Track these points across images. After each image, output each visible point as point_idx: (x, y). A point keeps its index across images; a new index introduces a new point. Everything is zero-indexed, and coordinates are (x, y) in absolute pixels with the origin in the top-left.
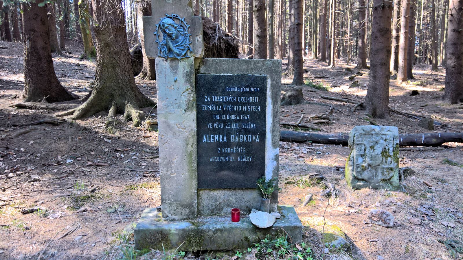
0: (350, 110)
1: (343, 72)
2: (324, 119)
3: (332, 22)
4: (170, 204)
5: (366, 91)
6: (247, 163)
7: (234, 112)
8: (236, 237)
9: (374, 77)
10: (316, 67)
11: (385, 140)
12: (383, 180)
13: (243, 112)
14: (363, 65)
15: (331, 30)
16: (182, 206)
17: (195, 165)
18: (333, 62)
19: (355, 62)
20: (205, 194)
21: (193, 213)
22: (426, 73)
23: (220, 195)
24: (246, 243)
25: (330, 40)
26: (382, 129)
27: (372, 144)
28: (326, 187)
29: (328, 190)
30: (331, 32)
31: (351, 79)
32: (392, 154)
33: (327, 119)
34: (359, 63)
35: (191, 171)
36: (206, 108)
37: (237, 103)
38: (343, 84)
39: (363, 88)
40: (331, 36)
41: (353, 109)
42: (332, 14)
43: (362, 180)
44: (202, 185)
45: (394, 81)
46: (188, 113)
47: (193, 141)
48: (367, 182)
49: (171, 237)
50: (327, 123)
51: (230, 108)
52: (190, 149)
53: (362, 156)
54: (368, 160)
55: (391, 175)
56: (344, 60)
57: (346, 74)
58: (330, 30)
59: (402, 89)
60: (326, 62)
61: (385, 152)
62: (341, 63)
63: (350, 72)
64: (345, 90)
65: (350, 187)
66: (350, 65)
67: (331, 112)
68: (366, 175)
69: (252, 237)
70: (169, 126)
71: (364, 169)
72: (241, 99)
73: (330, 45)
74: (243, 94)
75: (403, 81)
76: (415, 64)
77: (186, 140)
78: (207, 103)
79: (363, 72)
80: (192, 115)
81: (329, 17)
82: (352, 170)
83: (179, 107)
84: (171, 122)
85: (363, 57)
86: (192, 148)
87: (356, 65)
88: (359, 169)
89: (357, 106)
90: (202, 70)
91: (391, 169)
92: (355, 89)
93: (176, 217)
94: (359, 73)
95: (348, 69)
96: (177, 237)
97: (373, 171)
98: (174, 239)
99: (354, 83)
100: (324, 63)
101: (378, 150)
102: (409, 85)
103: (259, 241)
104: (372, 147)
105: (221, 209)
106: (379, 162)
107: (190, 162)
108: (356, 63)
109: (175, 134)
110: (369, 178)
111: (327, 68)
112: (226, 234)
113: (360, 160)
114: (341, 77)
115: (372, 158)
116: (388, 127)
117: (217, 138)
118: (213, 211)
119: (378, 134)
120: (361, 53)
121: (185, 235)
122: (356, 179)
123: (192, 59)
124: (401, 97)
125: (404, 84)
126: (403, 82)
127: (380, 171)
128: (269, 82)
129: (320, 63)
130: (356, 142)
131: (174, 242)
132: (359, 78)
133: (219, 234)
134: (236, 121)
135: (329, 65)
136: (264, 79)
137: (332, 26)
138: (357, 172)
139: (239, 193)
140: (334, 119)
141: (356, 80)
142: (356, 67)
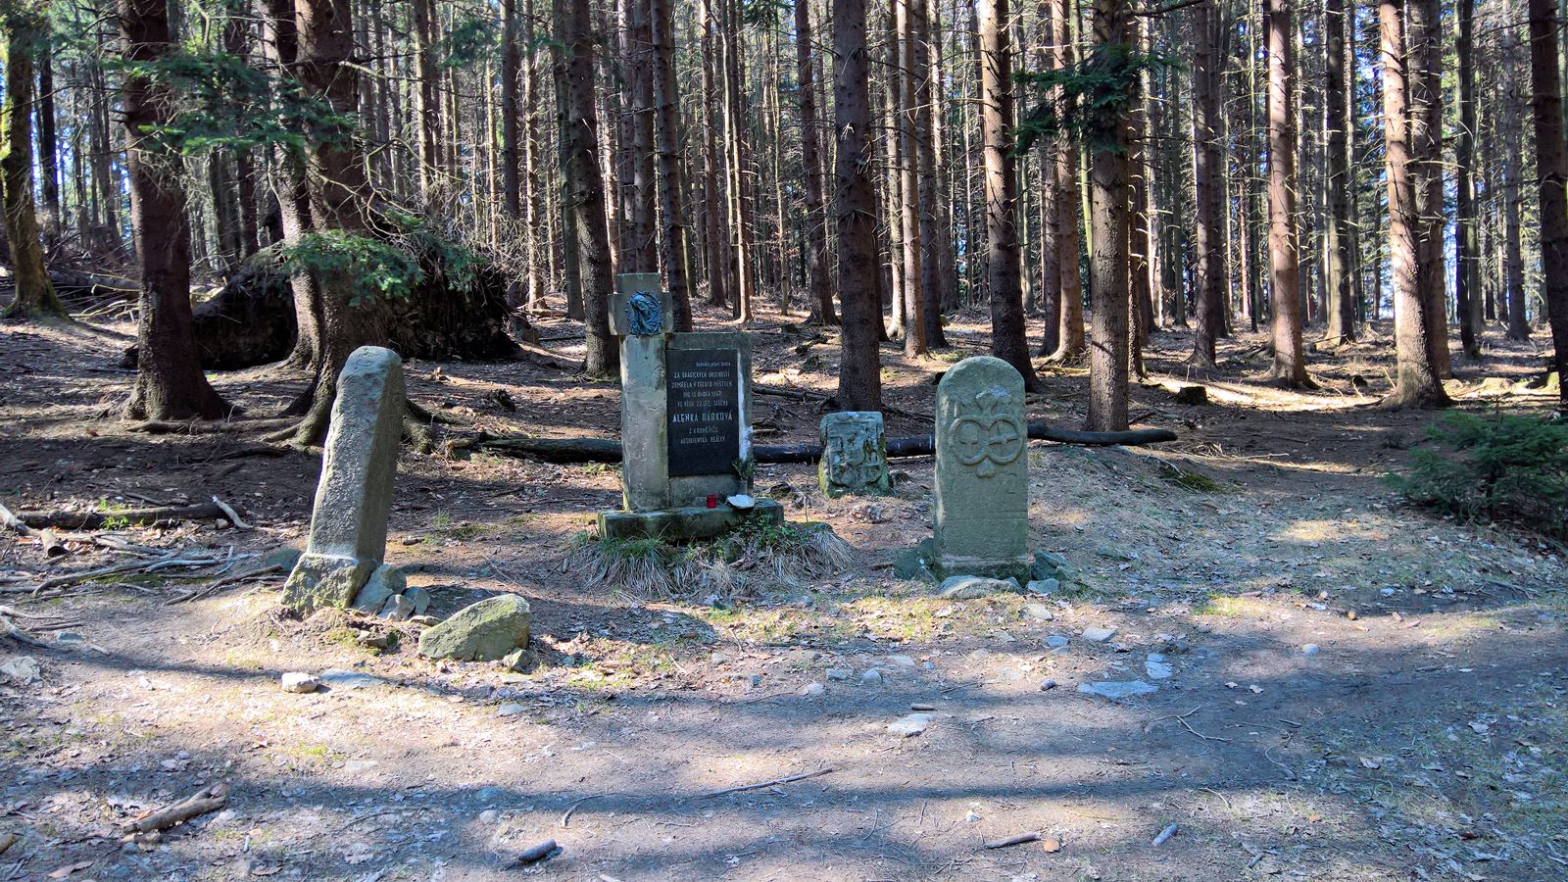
0: (811, 412)
1: (779, 336)
2: (767, 426)
3: (734, 201)
4: (640, 493)
5: (837, 380)
6: (721, 443)
7: (705, 389)
8: (717, 523)
9: (851, 347)
10: (703, 323)
11: (867, 430)
12: (869, 484)
13: (714, 389)
14: (824, 316)
15: (734, 220)
16: (653, 494)
17: (666, 448)
18: (747, 309)
19: (803, 306)
20: (677, 482)
21: (664, 502)
22: (983, 331)
23: (691, 482)
24: (727, 529)
25: (735, 249)
26: (861, 416)
27: (850, 436)
28: (796, 496)
29: (799, 500)
30: (735, 227)
31: (802, 352)
32: (876, 448)
33: (772, 427)
34: (815, 312)
35: (662, 456)
36: (676, 385)
37: (708, 379)
38: (786, 366)
39: (831, 372)
40: (737, 235)
41: (816, 409)
42: (733, 177)
43: (842, 486)
44: (672, 474)
45: (901, 353)
46: (659, 391)
47: (664, 421)
48: (848, 488)
49: (647, 526)
50: (774, 434)
51: (701, 384)
52: (661, 430)
53: (839, 453)
54: (846, 457)
55: (878, 475)
56: (773, 301)
57: (788, 341)
58: (730, 221)
59: (917, 370)
60: (726, 308)
61: (867, 446)
62: (766, 309)
63: (794, 335)
64: (791, 378)
65: (826, 495)
66: (792, 315)
67: (778, 416)
68: (846, 478)
69: (732, 521)
70: (639, 406)
71: (843, 470)
72: (711, 375)
73: (735, 261)
74: (715, 369)
75: (919, 352)
76: (957, 308)
77: (657, 420)
78: (678, 381)
79: (827, 334)
80: (663, 393)
81: (724, 184)
82: (828, 474)
83: (650, 385)
84: (642, 401)
85: (822, 289)
86: (663, 430)
87: (807, 314)
88: (837, 471)
89: (824, 404)
90: (671, 345)
91: (877, 467)
92: (813, 377)
93: (646, 508)
94: (818, 336)
95: (789, 328)
96: (654, 526)
97: (855, 472)
98: (652, 527)
99: (809, 362)
100: (721, 310)
101: (859, 443)
102: (932, 363)
103: (742, 524)
104: (850, 441)
105: (692, 499)
106: (861, 459)
107: (661, 445)
108: (805, 309)
109: (645, 414)
110: (851, 483)
111: (730, 323)
112: (705, 519)
113: (837, 459)
114: (776, 349)
115: (851, 455)
116: (869, 413)
117: (687, 418)
118: (683, 501)
119: (857, 423)
120: (819, 283)
121: (662, 523)
122: (834, 485)
123: (663, 334)
124: (914, 389)
125: (921, 361)
126: (920, 356)
127: (863, 471)
128: (739, 355)
129: (711, 311)
130: (829, 435)
131: (651, 531)
132: (821, 350)
133: (698, 519)
134: (707, 398)
135: (737, 315)
136: (735, 352)
137: (735, 213)
138: (834, 476)
139: (712, 480)
140: (785, 428)
141: (815, 354)
142: (809, 320)
